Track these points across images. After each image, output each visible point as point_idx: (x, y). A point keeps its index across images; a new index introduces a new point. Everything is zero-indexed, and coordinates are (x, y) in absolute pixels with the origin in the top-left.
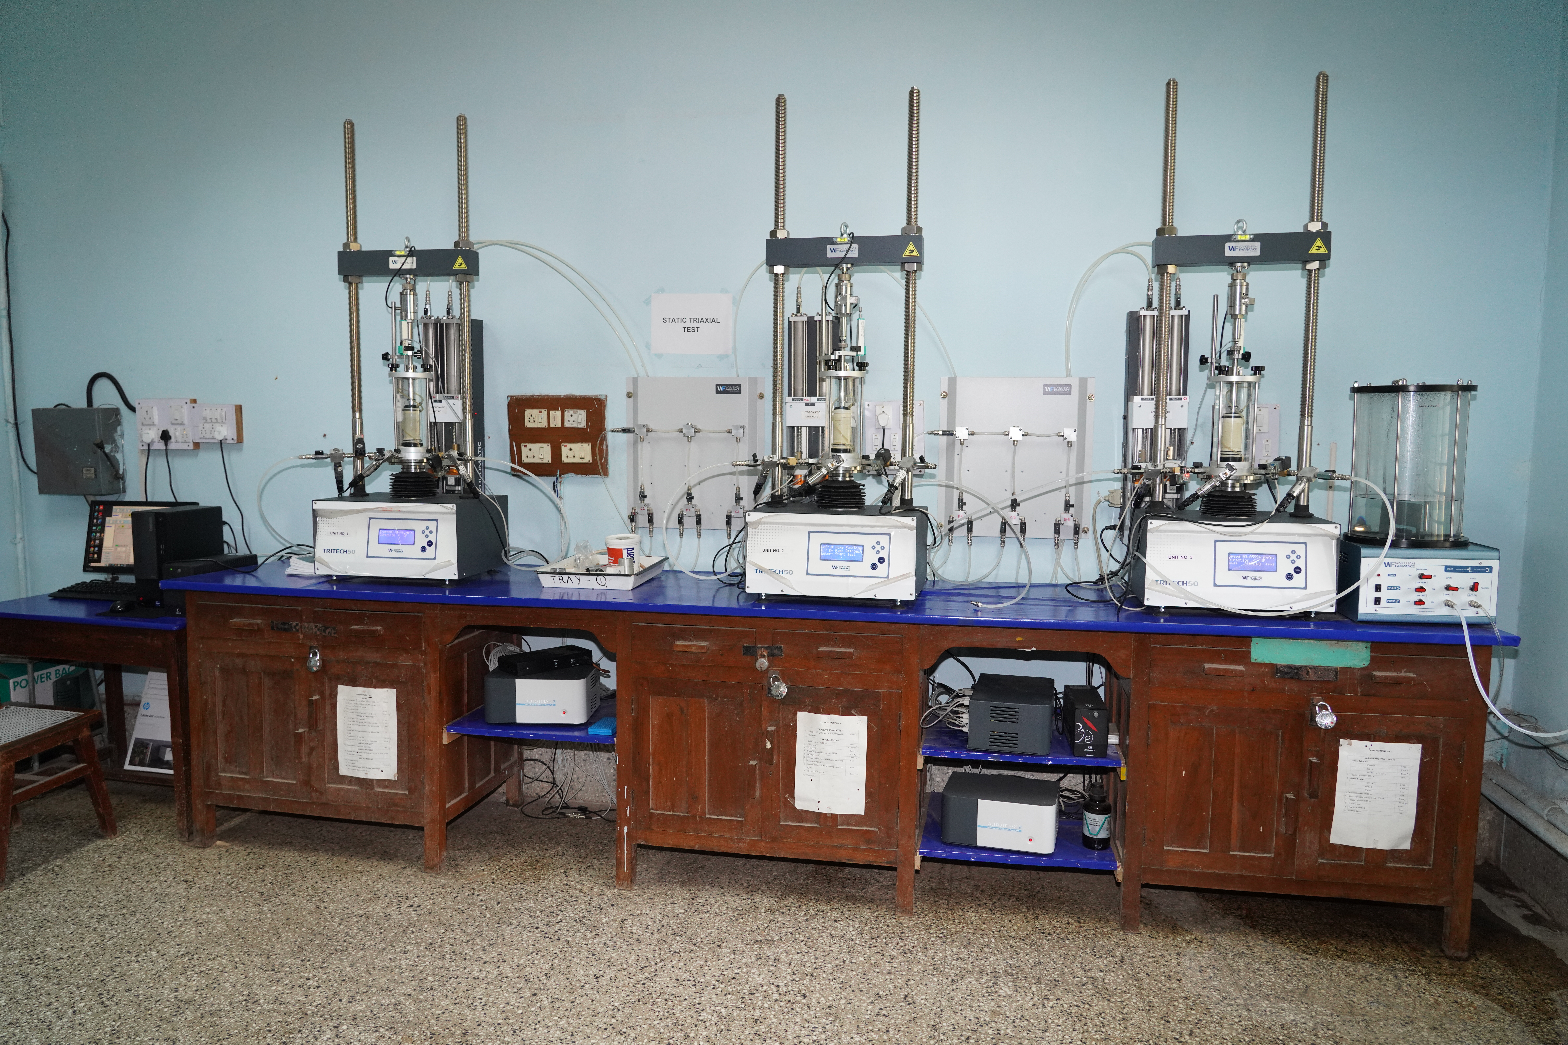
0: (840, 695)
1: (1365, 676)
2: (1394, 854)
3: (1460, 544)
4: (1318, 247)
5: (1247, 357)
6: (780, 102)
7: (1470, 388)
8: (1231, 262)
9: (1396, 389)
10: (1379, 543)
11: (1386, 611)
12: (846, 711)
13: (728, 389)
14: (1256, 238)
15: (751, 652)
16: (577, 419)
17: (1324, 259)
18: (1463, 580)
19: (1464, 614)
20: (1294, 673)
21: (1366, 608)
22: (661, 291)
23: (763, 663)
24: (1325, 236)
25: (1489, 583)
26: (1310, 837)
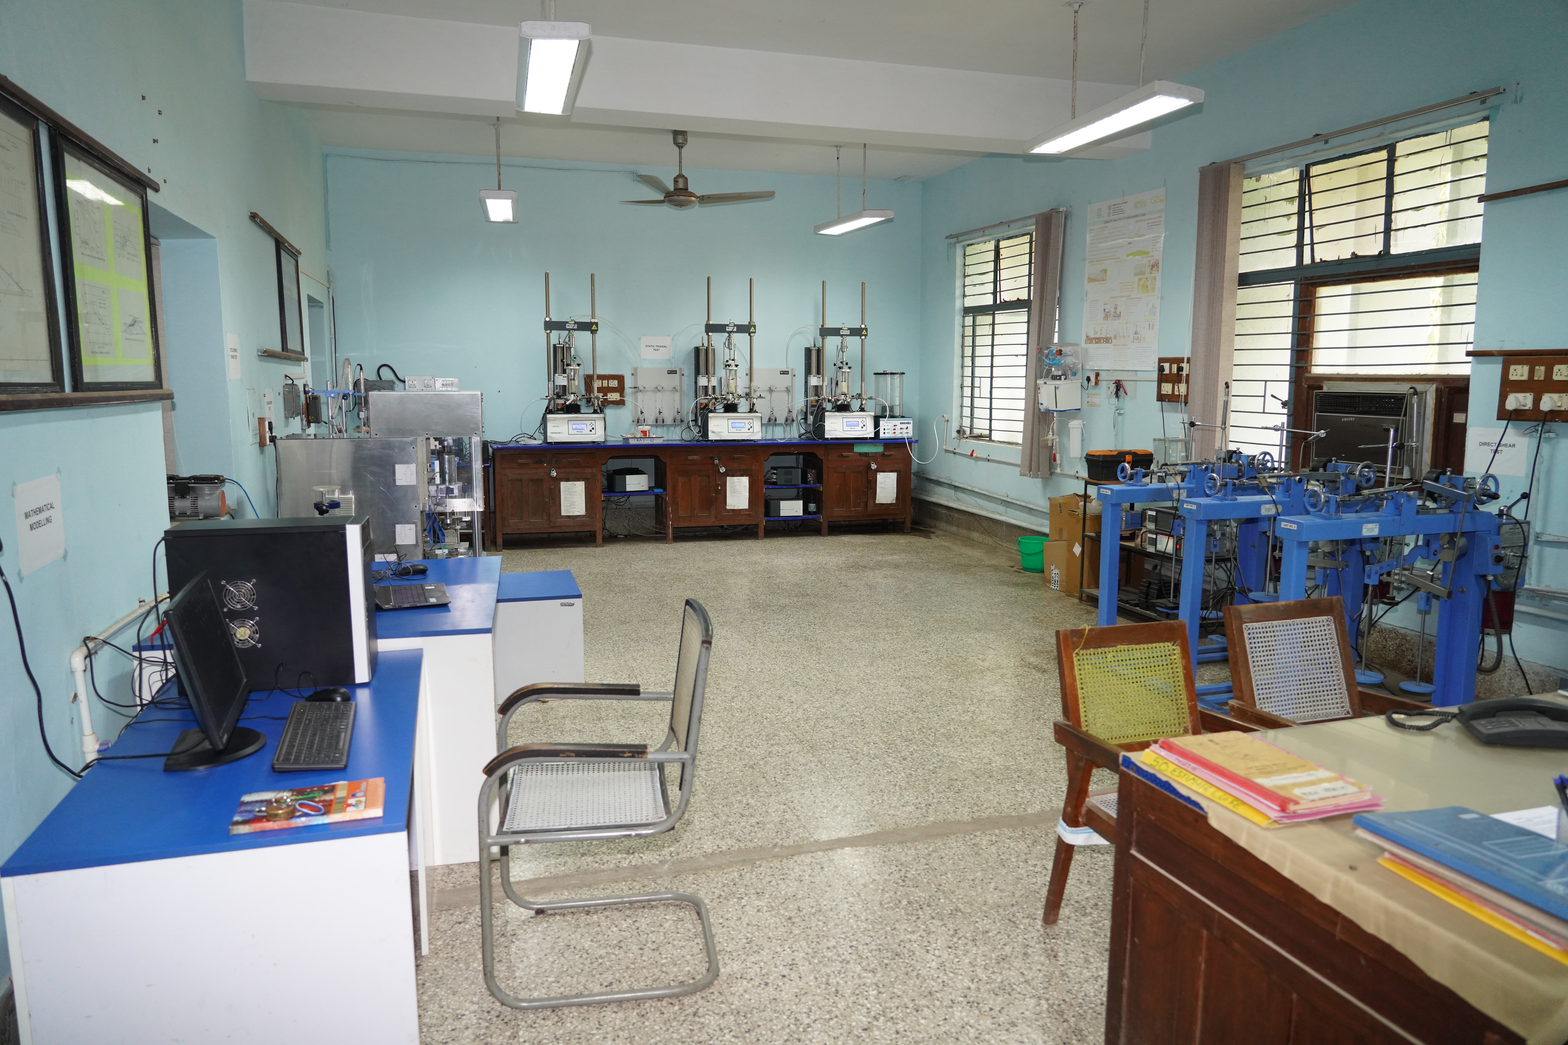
0: (740, 470)
1: (883, 454)
2: (891, 504)
3: (903, 417)
4: (864, 332)
5: (847, 364)
6: (708, 278)
7: (903, 373)
8: (842, 336)
9: (884, 374)
10: (885, 417)
11: (887, 436)
12: (742, 475)
13: (672, 372)
14: (849, 329)
15: (713, 459)
16: (614, 383)
17: (866, 335)
18: (904, 426)
19: (905, 436)
20: (866, 455)
21: (882, 435)
22: (645, 335)
23: (717, 461)
24: (866, 329)
25: (910, 426)
26: (870, 502)
